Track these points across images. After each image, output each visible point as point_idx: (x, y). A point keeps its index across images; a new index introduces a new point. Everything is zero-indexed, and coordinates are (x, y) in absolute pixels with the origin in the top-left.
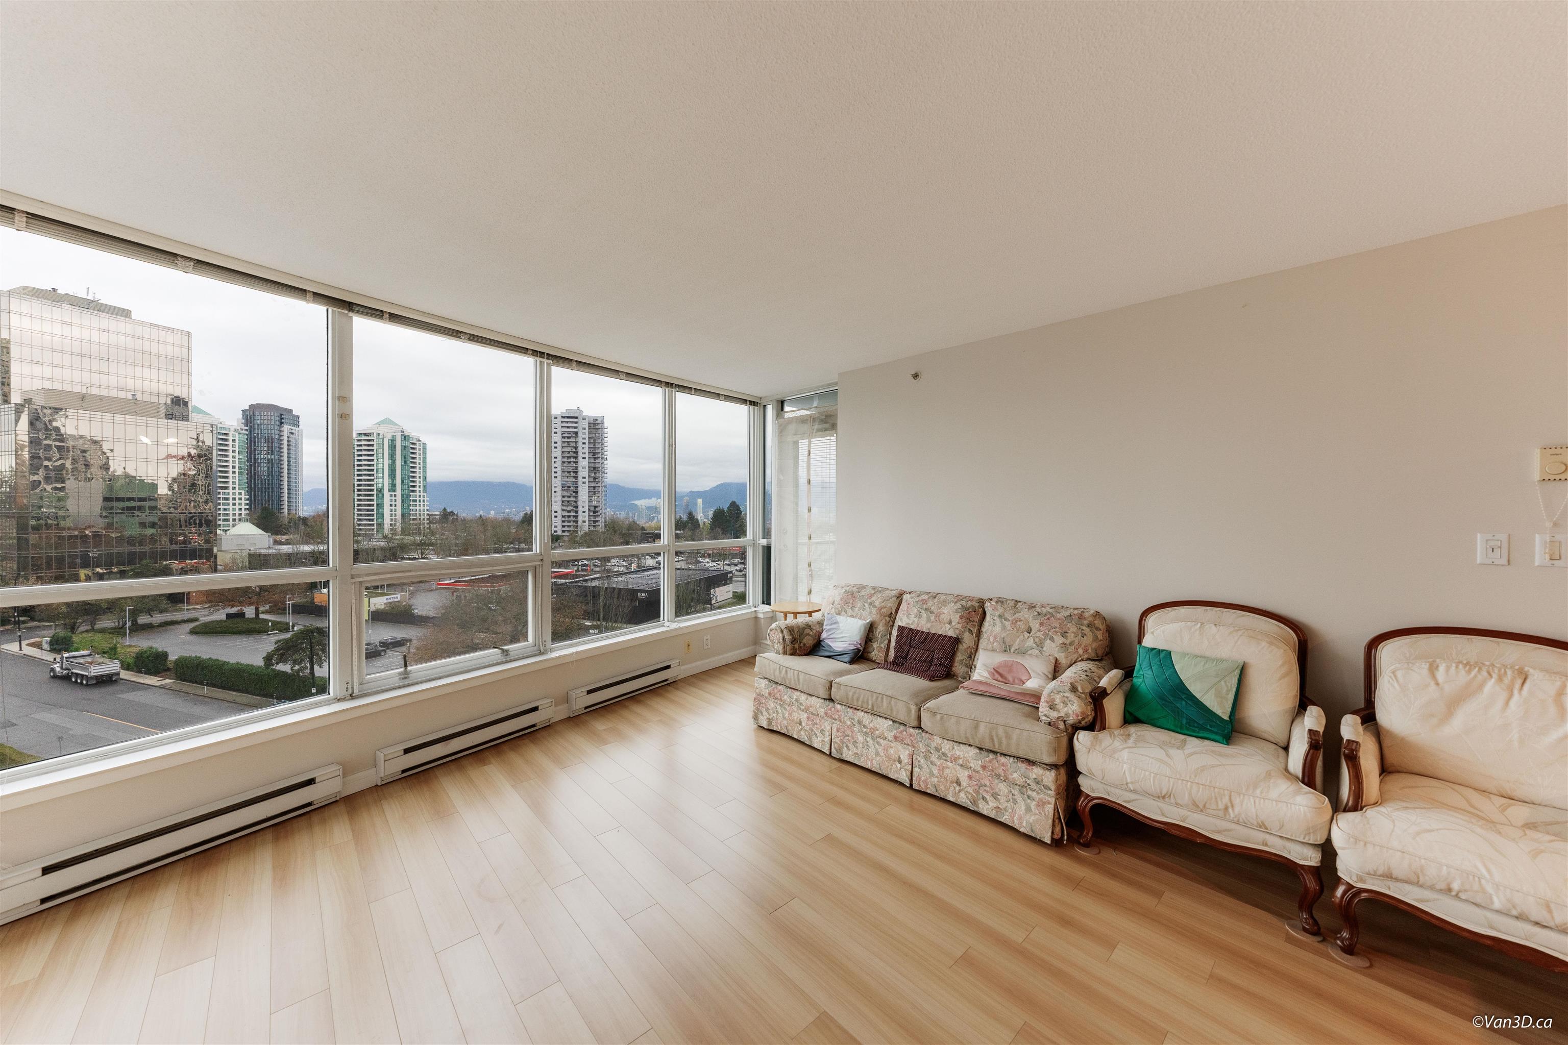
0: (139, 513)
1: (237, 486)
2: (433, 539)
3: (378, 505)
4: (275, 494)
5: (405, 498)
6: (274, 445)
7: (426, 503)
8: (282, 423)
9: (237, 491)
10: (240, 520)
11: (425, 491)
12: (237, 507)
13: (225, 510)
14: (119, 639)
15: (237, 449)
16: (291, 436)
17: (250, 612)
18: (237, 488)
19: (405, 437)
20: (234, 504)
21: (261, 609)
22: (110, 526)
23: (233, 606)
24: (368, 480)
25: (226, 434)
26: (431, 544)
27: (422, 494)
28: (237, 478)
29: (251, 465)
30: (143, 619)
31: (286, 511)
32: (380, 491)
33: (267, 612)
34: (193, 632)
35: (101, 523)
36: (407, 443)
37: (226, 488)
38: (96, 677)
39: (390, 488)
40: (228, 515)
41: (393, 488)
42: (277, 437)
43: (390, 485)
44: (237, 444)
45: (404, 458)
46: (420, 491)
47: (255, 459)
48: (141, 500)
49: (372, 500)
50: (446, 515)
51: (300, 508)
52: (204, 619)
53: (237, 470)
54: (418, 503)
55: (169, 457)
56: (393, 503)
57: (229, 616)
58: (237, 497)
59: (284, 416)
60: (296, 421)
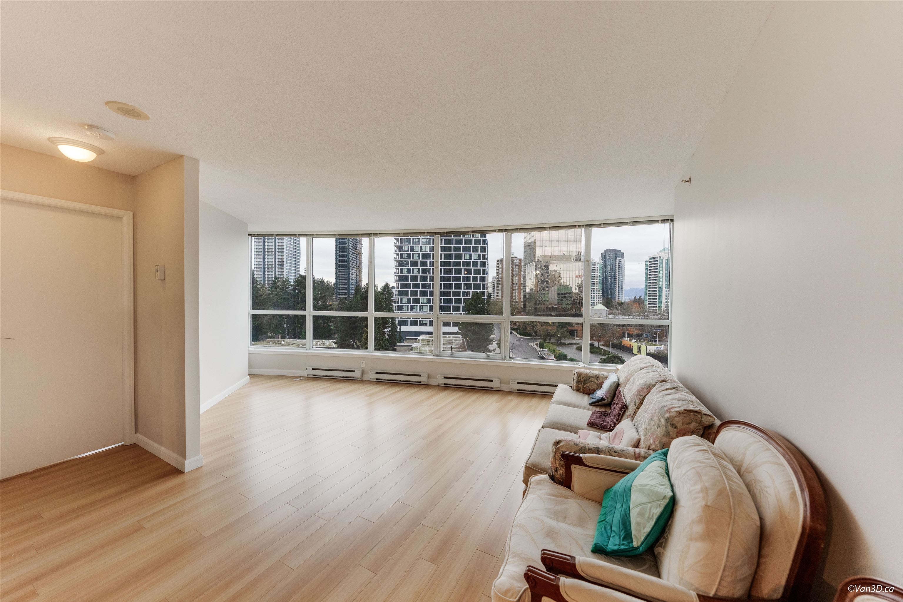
1: (598, 288)
3: (659, 296)
4: (613, 291)
6: (613, 268)
8: (616, 257)
9: (598, 290)
10: (599, 303)
12: (598, 297)
13: (594, 298)
14: (556, 347)
15: (598, 271)
16: (620, 263)
17: (596, 344)
18: (598, 289)
20: (597, 296)
21: (600, 343)
22: (559, 304)
24: (654, 283)
25: (595, 265)
28: (598, 284)
29: (604, 278)
30: (563, 341)
31: (617, 299)
32: (660, 288)
33: (602, 345)
34: (577, 349)
35: (556, 302)
39: (666, 286)
40: (594, 300)
42: (614, 264)
43: (666, 285)
44: (598, 269)
47: (605, 275)
48: (565, 294)
49: (656, 293)
51: (623, 298)
53: (598, 280)
55: (577, 276)
58: (598, 292)
59: (617, 254)
60: (622, 255)
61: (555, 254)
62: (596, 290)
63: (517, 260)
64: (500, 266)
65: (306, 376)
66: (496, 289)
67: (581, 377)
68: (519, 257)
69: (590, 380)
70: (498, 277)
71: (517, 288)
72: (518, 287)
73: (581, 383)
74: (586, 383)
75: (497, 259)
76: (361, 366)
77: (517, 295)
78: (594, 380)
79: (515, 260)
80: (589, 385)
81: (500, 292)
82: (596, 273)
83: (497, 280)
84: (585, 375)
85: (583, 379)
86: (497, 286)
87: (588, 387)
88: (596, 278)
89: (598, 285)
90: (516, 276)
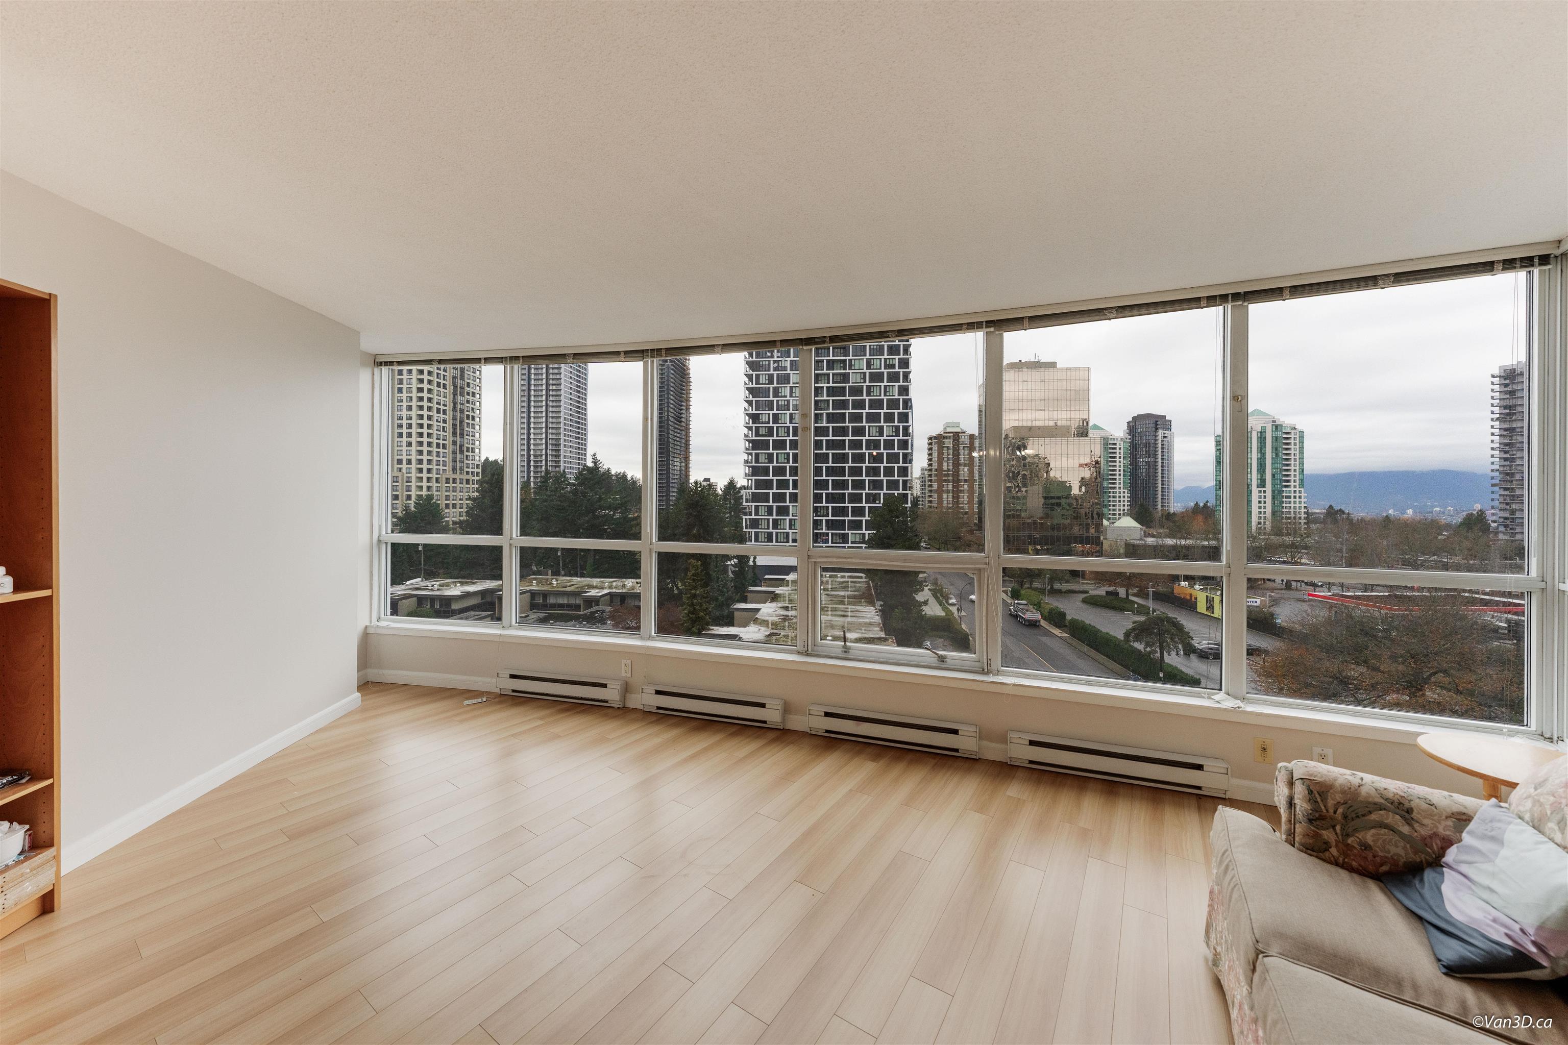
0: (1056, 508)
1: (1122, 486)
2: (1310, 541)
4: (1151, 492)
5: (1277, 495)
6: (1151, 449)
7: (1303, 500)
8: (1157, 429)
9: (1122, 490)
10: (1123, 514)
11: (1302, 485)
12: (1122, 503)
13: (1114, 506)
14: (1043, 597)
15: (1122, 456)
16: (1165, 439)
17: (1122, 592)
18: (1122, 488)
19: (1277, 427)
20: (1120, 501)
21: (1130, 591)
22: (1047, 516)
23: (1110, 586)
25: (1115, 444)
26: (1306, 548)
27: (1297, 489)
28: (1122, 480)
29: (1133, 468)
30: (1057, 586)
31: (1159, 507)
33: (1135, 595)
34: (1084, 601)
35: (1040, 512)
36: (1279, 434)
37: (1114, 488)
38: (1029, 621)
39: (1259, 483)
40: (1115, 510)
41: (1262, 484)
42: (1153, 441)
43: (1259, 481)
44: (1122, 451)
45: (1275, 450)
46: (1295, 486)
47: (1136, 462)
48: (1059, 498)
50: (1332, 513)
51: (1172, 505)
52: (1092, 593)
53: (1122, 473)
54: (1292, 500)
55: (1080, 466)
56: (1262, 500)
57: (1107, 592)
58: (1122, 495)
59: (1158, 423)
60: (1167, 425)
61: (1038, 424)
62: (1117, 490)
63: (966, 437)
64: (935, 447)
65: (498, 691)
66: (927, 489)
67: (1331, 803)
68: (969, 432)
69: (1373, 817)
70: (930, 468)
71: (966, 487)
72: (968, 486)
73: (1334, 827)
74: (1356, 830)
75: (928, 436)
76: (623, 674)
77: (966, 499)
78: (1394, 819)
79: (963, 437)
80: (1369, 836)
81: (935, 495)
82: (1117, 460)
83: (930, 473)
84: (1343, 792)
85: (1340, 811)
86: (930, 484)
87: (1366, 847)
88: (1118, 468)
89: (1122, 482)
90: (965, 465)
